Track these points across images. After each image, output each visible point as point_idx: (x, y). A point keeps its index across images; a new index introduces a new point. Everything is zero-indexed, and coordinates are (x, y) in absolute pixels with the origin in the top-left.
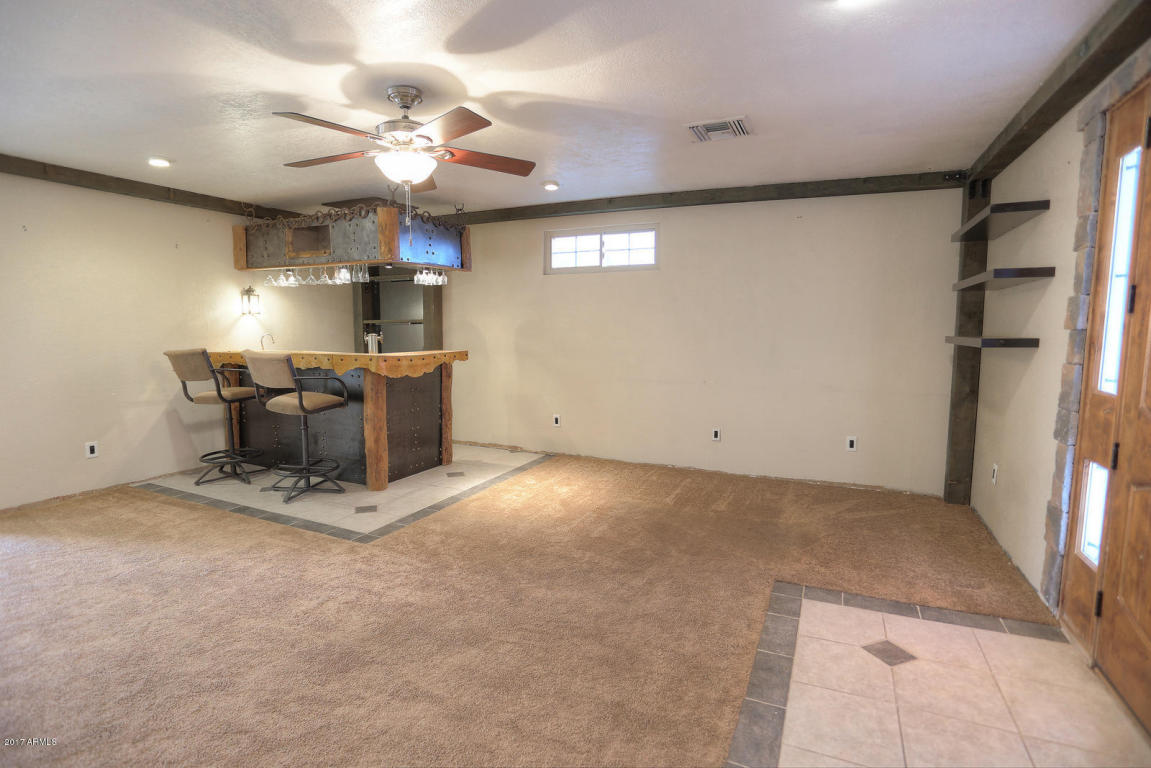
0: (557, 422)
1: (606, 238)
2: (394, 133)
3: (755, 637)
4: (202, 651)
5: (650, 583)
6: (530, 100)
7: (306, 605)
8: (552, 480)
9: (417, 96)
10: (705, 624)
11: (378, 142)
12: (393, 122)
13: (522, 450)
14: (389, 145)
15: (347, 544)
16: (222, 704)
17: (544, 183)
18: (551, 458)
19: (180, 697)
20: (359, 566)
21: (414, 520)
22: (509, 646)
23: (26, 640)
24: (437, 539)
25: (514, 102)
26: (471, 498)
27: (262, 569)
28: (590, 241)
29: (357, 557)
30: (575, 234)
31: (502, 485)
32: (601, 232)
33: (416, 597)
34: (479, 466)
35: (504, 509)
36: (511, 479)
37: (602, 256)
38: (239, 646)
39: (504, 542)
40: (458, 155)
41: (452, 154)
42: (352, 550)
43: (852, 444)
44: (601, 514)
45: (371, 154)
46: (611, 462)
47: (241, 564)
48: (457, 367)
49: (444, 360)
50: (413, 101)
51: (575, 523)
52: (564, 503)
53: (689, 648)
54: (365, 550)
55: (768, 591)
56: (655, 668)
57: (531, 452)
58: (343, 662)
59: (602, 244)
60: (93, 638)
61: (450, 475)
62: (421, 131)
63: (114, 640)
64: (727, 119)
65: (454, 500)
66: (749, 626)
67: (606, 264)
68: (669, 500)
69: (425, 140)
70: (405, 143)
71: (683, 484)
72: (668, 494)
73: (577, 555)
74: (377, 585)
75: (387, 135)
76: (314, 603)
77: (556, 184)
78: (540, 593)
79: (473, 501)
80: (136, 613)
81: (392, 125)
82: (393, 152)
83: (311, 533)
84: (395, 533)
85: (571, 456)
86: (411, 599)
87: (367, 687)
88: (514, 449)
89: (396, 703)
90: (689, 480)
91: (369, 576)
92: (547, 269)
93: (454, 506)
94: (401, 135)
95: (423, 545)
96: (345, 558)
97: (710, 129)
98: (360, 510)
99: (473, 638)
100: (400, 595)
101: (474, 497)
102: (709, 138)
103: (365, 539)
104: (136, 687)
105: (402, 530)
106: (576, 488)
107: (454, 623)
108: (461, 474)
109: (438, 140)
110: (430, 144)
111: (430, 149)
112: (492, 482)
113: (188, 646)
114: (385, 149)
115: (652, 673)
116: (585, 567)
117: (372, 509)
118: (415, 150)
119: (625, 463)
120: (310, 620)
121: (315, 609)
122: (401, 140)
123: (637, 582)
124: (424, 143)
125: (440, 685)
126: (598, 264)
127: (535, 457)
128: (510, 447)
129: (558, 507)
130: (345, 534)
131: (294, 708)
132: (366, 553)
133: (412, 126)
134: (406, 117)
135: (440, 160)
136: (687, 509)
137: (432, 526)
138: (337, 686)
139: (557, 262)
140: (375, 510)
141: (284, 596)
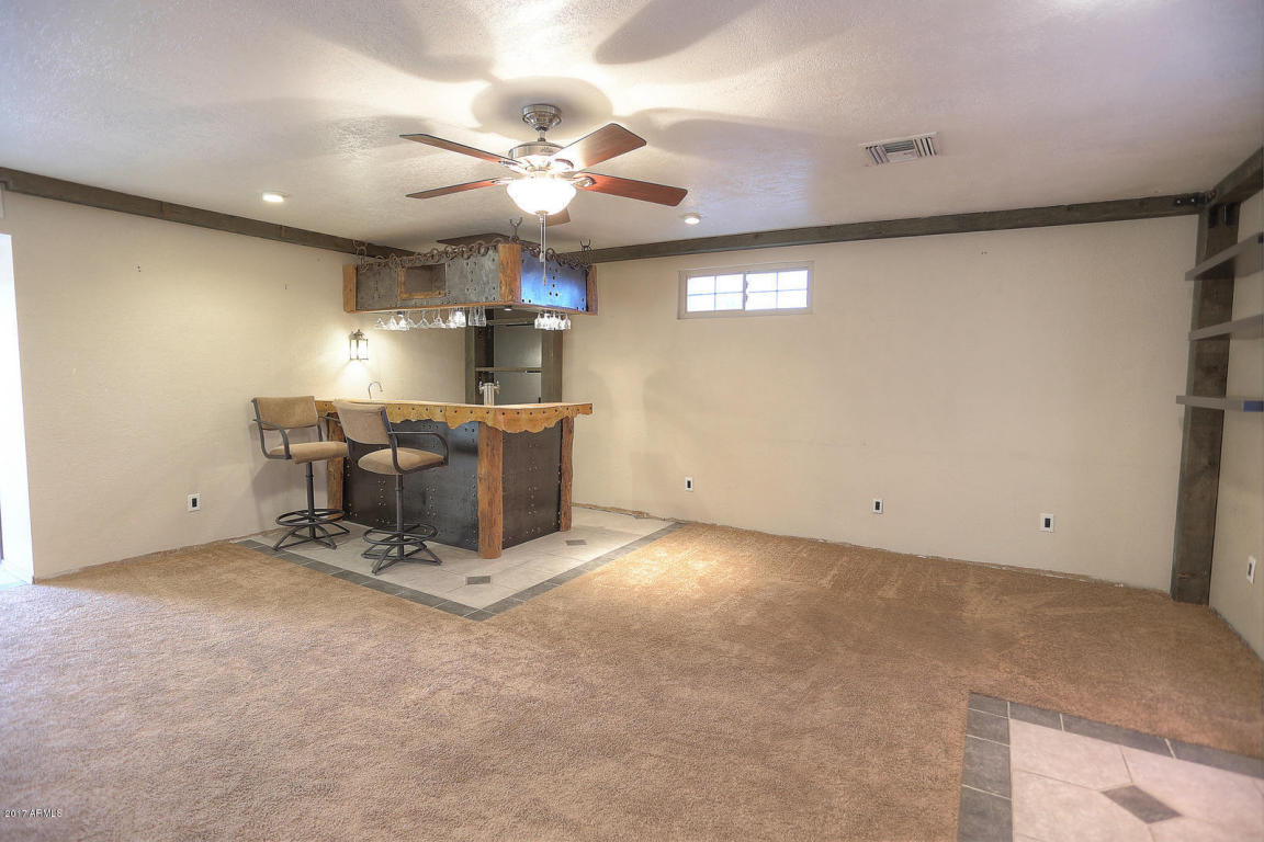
0: (689, 486)
1: (749, 277)
2: (529, 158)
3: (956, 767)
4: (302, 744)
5: (814, 686)
6: (685, 118)
7: (415, 693)
8: (684, 554)
9: (554, 116)
10: (890, 747)
11: (512, 167)
12: (529, 145)
13: (649, 517)
14: (523, 171)
15: (459, 621)
16: (325, 813)
17: (684, 216)
18: (682, 527)
19: (279, 800)
20: (474, 648)
21: (532, 596)
22: (652, 761)
23: (121, 715)
24: (560, 619)
25: (664, 121)
26: (595, 572)
27: (368, 646)
28: (732, 282)
29: (472, 637)
30: (715, 273)
31: (630, 557)
32: (745, 271)
33: (540, 691)
34: (602, 534)
35: (634, 586)
36: (639, 550)
37: (745, 298)
38: (343, 739)
39: (637, 626)
40: (600, 182)
41: (593, 180)
42: (465, 629)
43: (1048, 523)
44: (746, 595)
45: (502, 182)
46: (752, 534)
47: (344, 639)
48: (580, 422)
49: (566, 413)
50: (551, 121)
51: (718, 606)
52: (701, 581)
53: (874, 778)
54: (480, 629)
55: (964, 705)
56: (835, 802)
57: (658, 519)
58: (460, 768)
59: (746, 285)
60: (188, 719)
61: (569, 543)
62: (561, 154)
63: (210, 722)
64: (912, 137)
65: (576, 572)
66: (946, 751)
67: (749, 307)
68: (826, 582)
69: (565, 165)
70: (540, 169)
71: (840, 563)
72: (824, 575)
73: (724, 646)
74: (496, 674)
75: (521, 159)
76: (425, 691)
77: (698, 217)
78: (685, 693)
79: (599, 574)
80: (232, 691)
81: (528, 148)
82: (526, 180)
83: (420, 606)
84: (513, 610)
85: (704, 525)
86: (534, 693)
87: (489, 804)
88: (639, 515)
89: (523, 827)
90: (845, 559)
91: (485, 661)
92: (682, 313)
93: (577, 580)
94: (537, 160)
95: (545, 626)
96: (456, 638)
97: (889, 149)
98: (472, 581)
99: (609, 748)
100: (522, 687)
101: (598, 570)
102: (888, 161)
103: (479, 615)
104: (233, 783)
105: (520, 607)
106: (714, 563)
107: (586, 727)
108: (582, 542)
109: (580, 165)
110: (571, 170)
111: (568, 176)
112: (617, 552)
113: (287, 736)
114: (518, 176)
115: (832, 809)
116: (735, 662)
117: (486, 580)
118: (553, 176)
119: (768, 535)
120: (422, 713)
121: (426, 699)
122: (537, 167)
123: (800, 685)
124: (563, 167)
125: (575, 806)
126: (741, 307)
127: (664, 525)
128: (634, 512)
129: (697, 586)
130: (457, 609)
131: (405, 824)
132: (480, 634)
133: (550, 149)
134: (542, 140)
135: (580, 188)
136: (847, 595)
137: (553, 604)
138: (455, 799)
139: (694, 305)
140: (489, 582)
141: (392, 680)
